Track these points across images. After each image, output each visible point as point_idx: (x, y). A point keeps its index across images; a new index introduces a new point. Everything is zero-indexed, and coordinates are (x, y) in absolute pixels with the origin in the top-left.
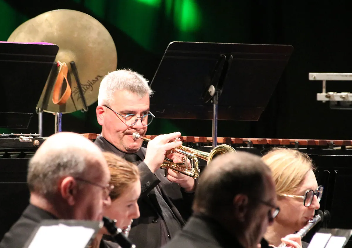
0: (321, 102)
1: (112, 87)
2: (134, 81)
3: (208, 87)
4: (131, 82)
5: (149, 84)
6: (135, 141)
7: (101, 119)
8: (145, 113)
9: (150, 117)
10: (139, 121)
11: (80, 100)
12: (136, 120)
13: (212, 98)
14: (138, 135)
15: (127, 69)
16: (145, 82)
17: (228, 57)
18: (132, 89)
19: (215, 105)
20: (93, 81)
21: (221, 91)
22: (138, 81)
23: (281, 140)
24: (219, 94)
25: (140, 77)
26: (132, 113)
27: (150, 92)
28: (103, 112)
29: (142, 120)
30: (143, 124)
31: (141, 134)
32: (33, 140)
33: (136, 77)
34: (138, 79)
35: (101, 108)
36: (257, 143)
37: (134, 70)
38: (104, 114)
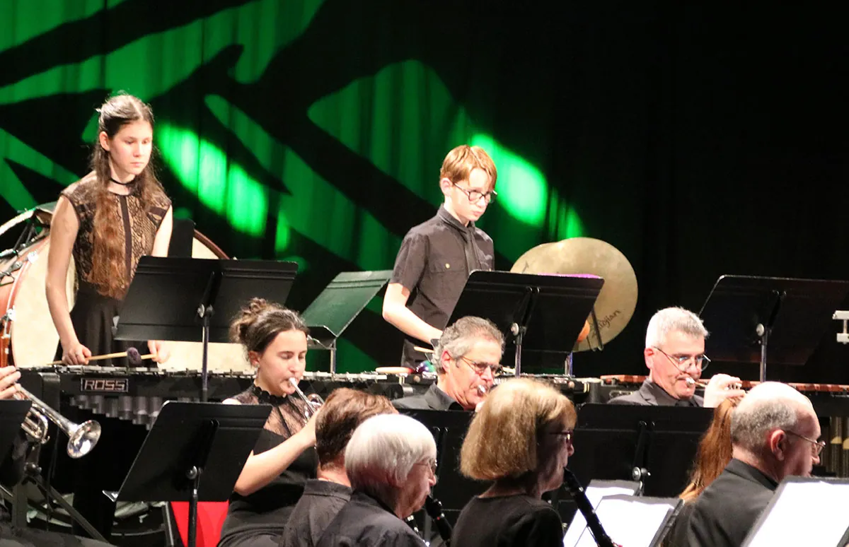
0: (841, 343)
1: (664, 327)
2: (689, 321)
3: (755, 327)
4: (685, 322)
5: (704, 324)
6: (688, 387)
7: (650, 362)
8: (698, 357)
9: (704, 362)
10: (694, 365)
11: (596, 337)
12: (690, 364)
13: (760, 338)
14: (692, 381)
15: (679, 307)
16: (699, 323)
17: (781, 293)
18: (686, 330)
19: (763, 347)
20: (611, 316)
21: (771, 331)
22: (692, 321)
23: (829, 386)
24: (768, 334)
25: (694, 316)
26: (686, 357)
27: (705, 333)
28: (653, 354)
29: (696, 364)
30: (697, 369)
31: (695, 380)
32: (568, 382)
33: (690, 317)
34: (692, 319)
35: (651, 350)
36: (804, 389)
37: (686, 308)
38: (653, 356)
